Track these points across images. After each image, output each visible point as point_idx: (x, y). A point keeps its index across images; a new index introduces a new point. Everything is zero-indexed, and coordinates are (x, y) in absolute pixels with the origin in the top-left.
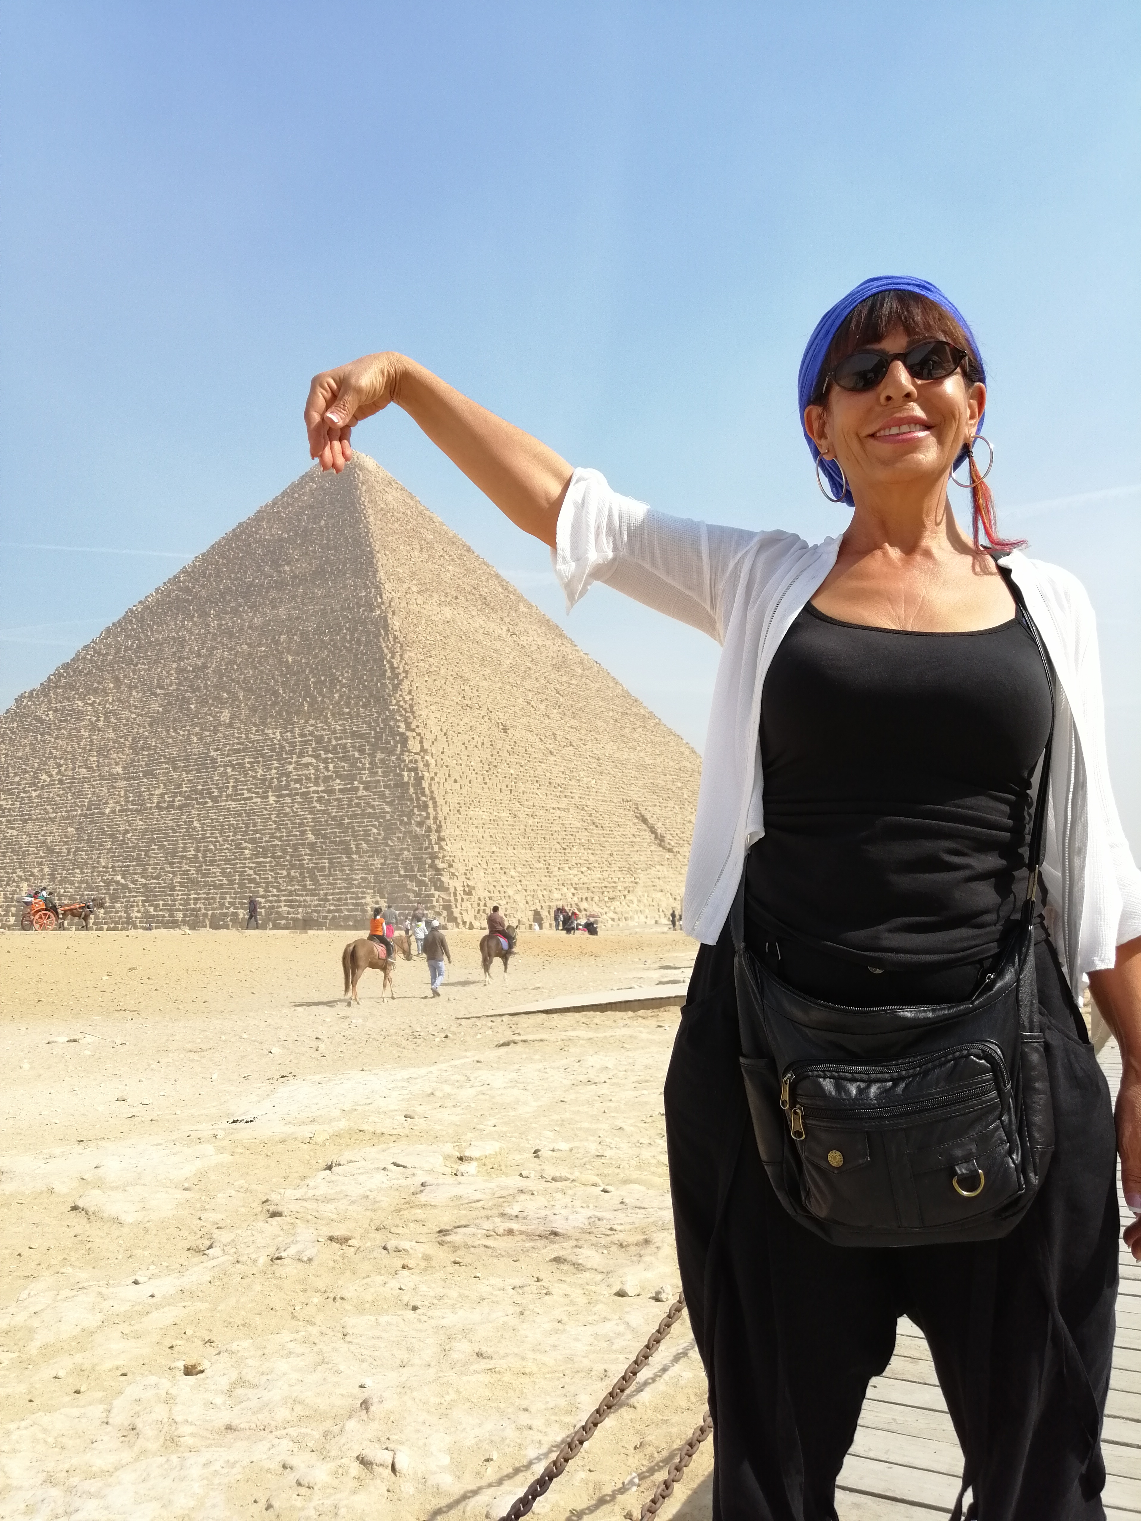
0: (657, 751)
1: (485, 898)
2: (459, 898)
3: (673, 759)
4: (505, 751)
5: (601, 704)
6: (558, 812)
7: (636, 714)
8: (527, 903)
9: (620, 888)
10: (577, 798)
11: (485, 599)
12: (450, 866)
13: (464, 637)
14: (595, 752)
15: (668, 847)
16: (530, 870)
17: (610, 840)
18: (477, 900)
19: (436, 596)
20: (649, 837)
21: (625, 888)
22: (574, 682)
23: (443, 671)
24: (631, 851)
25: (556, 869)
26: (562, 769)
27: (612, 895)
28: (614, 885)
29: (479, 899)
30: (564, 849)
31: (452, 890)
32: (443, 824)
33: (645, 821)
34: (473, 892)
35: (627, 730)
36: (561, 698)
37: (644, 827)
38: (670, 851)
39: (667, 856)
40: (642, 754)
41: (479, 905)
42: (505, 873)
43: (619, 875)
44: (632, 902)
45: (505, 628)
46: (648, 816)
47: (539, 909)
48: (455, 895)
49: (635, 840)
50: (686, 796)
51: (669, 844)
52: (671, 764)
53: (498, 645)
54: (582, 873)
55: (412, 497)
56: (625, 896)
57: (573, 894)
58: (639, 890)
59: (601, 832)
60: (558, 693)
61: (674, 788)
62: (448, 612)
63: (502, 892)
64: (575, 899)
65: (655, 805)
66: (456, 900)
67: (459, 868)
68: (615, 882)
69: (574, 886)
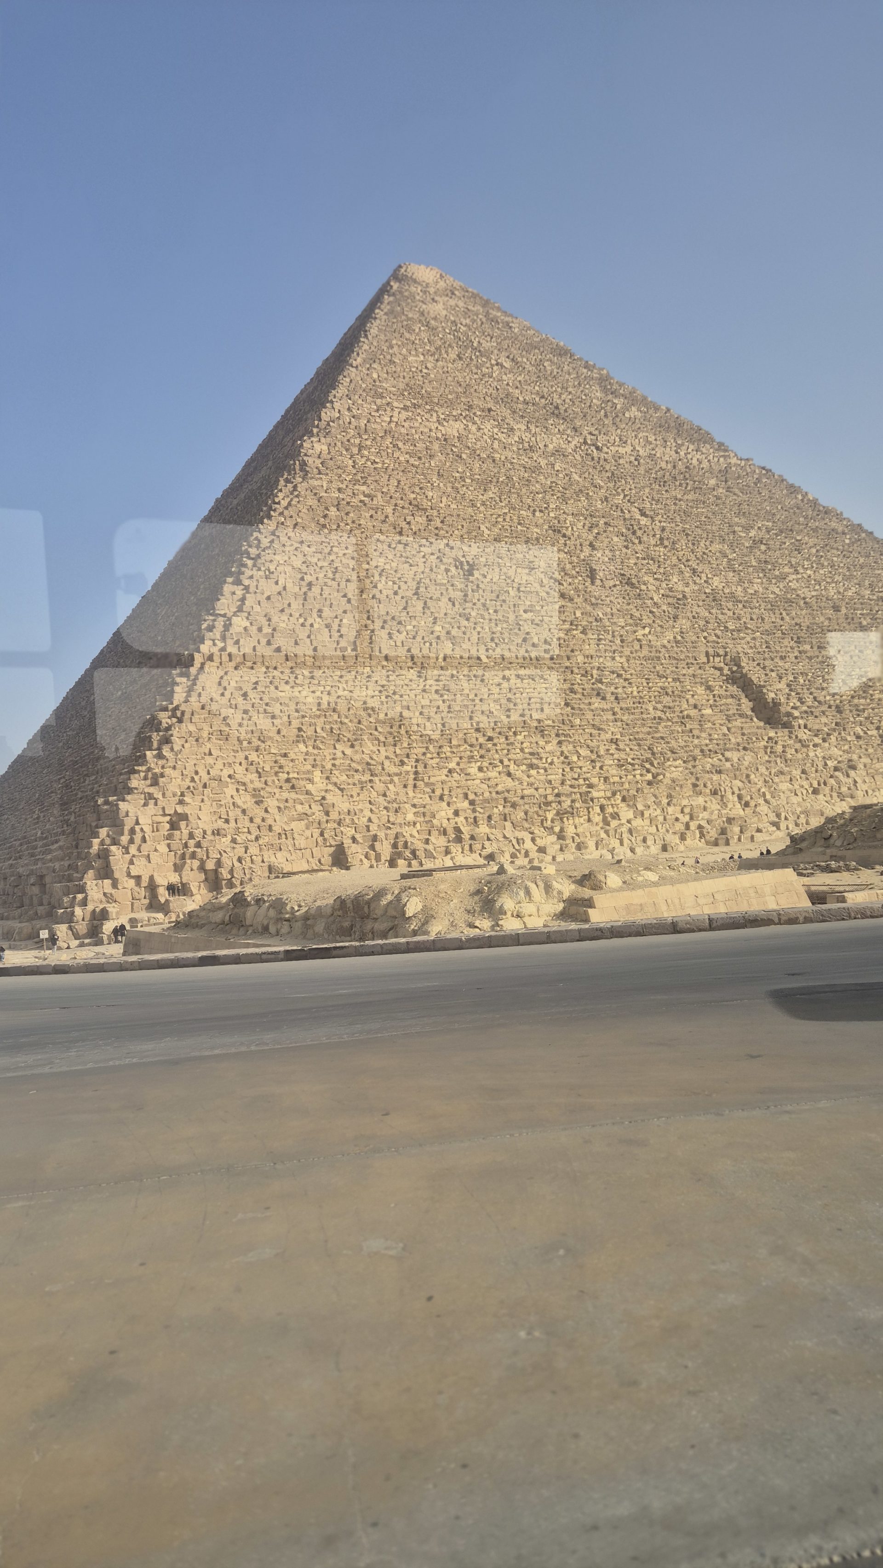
1: (205, 832)
2: (138, 837)
4: (445, 600)
7: (816, 530)
8: (322, 834)
9: (595, 794)
11: (557, 408)
12: (155, 783)
13: (464, 456)
16: (367, 777)
18: (185, 836)
19: (441, 411)
23: (379, 500)
25: (445, 771)
29: (191, 836)
30: (490, 739)
31: (129, 823)
32: (187, 716)
33: (743, 682)
34: (183, 824)
35: (780, 554)
37: (735, 691)
38: (787, 725)
39: (772, 734)
40: (797, 585)
41: (186, 845)
42: (293, 787)
44: (616, 816)
46: (756, 676)
47: (347, 842)
48: (132, 831)
49: (696, 713)
55: (486, 303)
56: (602, 808)
60: (643, 514)
62: (454, 428)
63: (258, 820)
64: (461, 820)
66: (131, 841)
67: (174, 782)
69: (471, 796)
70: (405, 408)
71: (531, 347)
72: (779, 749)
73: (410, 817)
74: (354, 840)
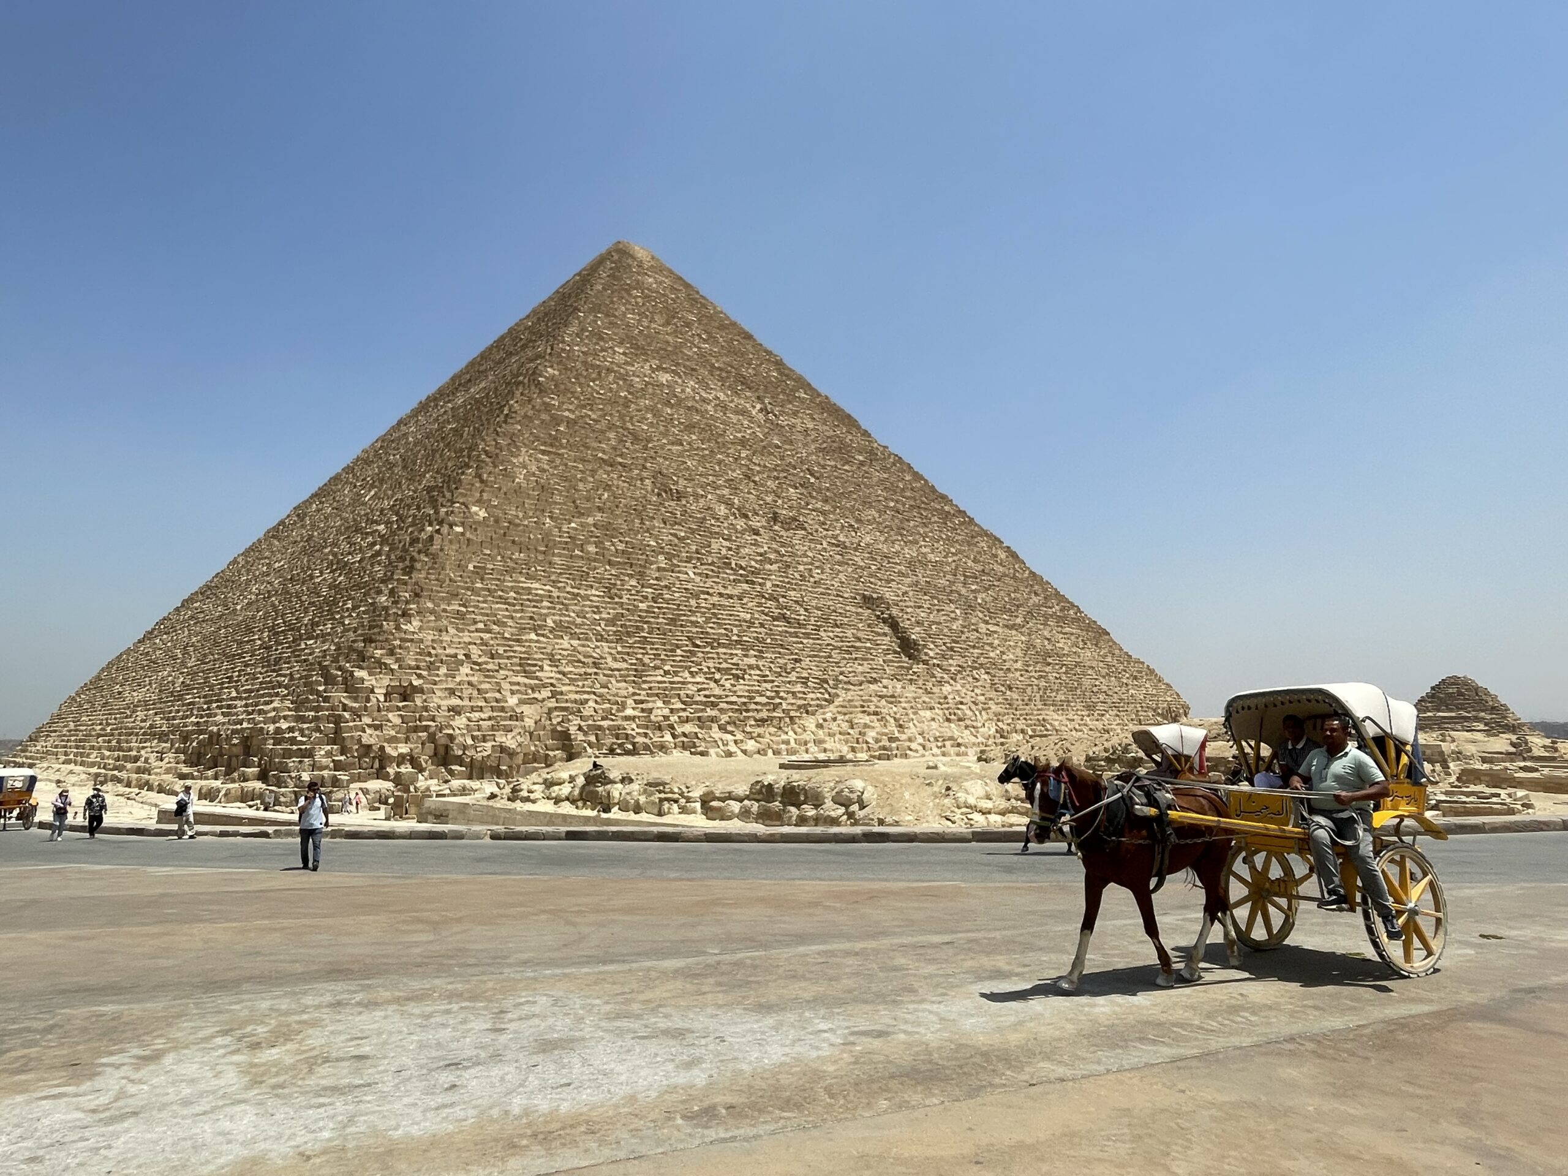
0: (953, 550)
3: (975, 561)
5: (880, 492)
6: (716, 599)
7: (936, 510)
10: (769, 584)
14: (842, 538)
15: (924, 658)
17: (805, 641)
19: (655, 362)
20: (888, 641)
21: (800, 707)
22: (846, 467)
24: (845, 658)
26: (761, 550)
27: (764, 714)
28: (778, 701)
33: (894, 624)
35: (912, 523)
36: (812, 480)
37: (887, 629)
38: (925, 662)
39: (915, 669)
40: (924, 550)
43: (799, 688)
45: (758, 406)
46: (900, 619)
49: (858, 644)
50: (979, 601)
51: (926, 654)
52: (970, 563)
53: (734, 418)
54: (716, 681)
57: (672, 711)
58: (830, 712)
59: (792, 630)
60: (812, 475)
61: (963, 591)
62: (665, 378)
65: (920, 607)
68: (781, 698)
70: (624, 354)
71: (722, 327)
72: (920, 682)
73: (629, 712)
74: (580, 728)
